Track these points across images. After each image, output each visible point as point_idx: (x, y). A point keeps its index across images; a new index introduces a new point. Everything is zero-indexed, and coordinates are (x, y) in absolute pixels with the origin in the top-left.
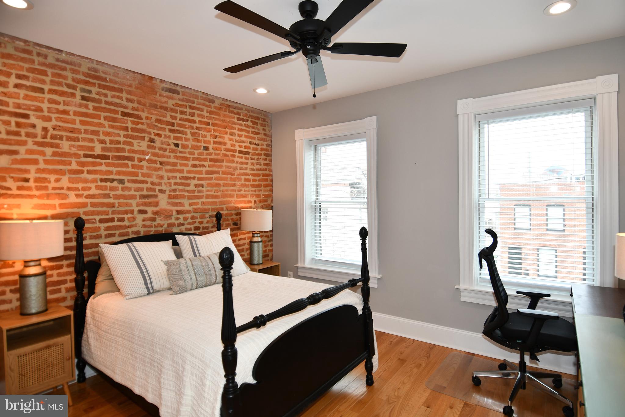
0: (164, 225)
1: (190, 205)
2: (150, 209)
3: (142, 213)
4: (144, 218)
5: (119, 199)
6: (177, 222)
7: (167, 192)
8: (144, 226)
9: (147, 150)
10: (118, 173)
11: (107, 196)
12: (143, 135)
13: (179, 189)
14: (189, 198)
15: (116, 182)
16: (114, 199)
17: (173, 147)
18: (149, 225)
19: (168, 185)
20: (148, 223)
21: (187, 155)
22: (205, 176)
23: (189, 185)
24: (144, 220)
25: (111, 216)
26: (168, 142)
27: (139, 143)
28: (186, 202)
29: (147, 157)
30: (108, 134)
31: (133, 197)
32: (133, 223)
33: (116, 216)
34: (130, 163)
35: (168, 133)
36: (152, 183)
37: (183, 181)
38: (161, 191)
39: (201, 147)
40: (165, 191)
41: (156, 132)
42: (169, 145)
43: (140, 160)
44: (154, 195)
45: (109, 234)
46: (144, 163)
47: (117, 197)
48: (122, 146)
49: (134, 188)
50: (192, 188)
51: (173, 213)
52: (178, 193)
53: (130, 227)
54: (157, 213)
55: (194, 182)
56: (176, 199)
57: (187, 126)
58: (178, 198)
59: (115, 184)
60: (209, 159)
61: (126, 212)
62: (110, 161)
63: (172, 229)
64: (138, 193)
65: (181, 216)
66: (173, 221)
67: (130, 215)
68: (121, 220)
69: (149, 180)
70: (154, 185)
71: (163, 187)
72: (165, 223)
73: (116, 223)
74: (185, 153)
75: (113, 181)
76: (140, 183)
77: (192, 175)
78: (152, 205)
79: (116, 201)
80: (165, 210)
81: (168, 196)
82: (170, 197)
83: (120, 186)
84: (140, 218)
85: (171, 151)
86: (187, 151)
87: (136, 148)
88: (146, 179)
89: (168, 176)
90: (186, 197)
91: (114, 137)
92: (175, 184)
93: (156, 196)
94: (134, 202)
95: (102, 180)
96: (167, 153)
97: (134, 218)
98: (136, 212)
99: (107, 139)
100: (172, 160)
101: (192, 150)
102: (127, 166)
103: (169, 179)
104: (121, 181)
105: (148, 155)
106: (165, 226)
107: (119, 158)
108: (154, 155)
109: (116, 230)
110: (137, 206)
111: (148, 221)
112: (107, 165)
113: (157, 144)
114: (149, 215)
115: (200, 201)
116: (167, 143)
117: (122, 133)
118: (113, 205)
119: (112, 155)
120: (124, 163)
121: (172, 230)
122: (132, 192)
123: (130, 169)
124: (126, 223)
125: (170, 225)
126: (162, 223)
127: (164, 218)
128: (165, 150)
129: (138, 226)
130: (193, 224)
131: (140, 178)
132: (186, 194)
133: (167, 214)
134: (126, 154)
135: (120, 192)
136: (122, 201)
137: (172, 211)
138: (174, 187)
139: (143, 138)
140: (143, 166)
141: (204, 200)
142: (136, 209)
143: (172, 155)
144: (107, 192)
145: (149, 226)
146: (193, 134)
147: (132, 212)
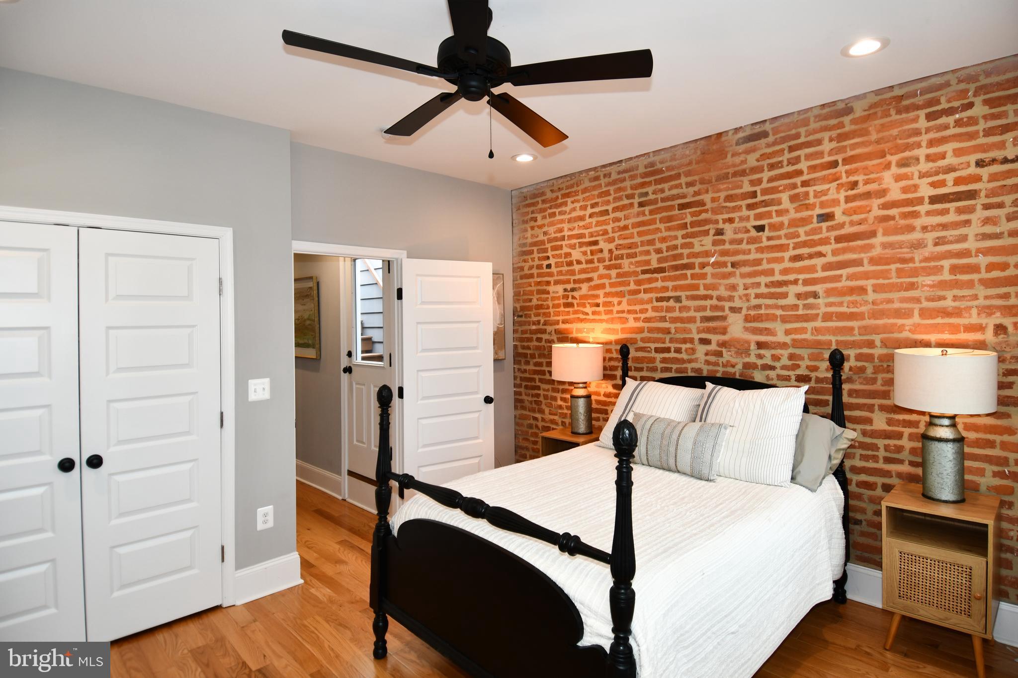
0: (736, 364)
1: (788, 332)
2: (714, 338)
3: (704, 344)
4: (707, 350)
5: (676, 323)
6: (760, 362)
7: (744, 312)
8: (708, 363)
9: (713, 249)
10: (675, 288)
11: (663, 319)
12: (706, 228)
13: (765, 305)
14: (784, 320)
15: (671, 300)
16: (670, 323)
17: (754, 233)
18: (714, 361)
19: (744, 299)
20: (712, 359)
21: (784, 241)
22: (820, 274)
23: (785, 295)
24: (706, 354)
25: (667, 345)
26: (746, 227)
27: (701, 241)
28: (779, 328)
29: (713, 260)
30: (663, 240)
31: (692, 320)
32: (693, 357)
33: (673, 346)
34: (689, 272)
35: (745, 212)
36: (719, 298)
37: (773, 290)
38: (733, 310)
39: (813, 218)
40: (741, 308)
41: (726, 216)
42: (748, 231)
43: (703, 266)
44: (722, 316)
45: (665, 367)
46: (708, 270)
47: (674, 320)
48: (680, 251)
49: (694, 307)
50: (791, 300)
51: (750, 346)
52: (762, 311)
53: (690, 361)
54: (723, 344)
55: (793, 290)
56: (759, 322)
57: (781, 188)
58: (762, 321)
59: (671, 303)
60: (833, 238)
61: (684, 341)
62: (667, 274)
63: (753, 373)
64: (698, 315)
65: (767, 353)
66: (752, 359)
67: (688, 345)
68: (678, 351)
69: (714, 293)
70: (721, 301)
71: (737, 303)
72: (739, 362)
73: (672, 355)
74: (779, 237)
75: (668, 299)
76: (702, 299)
77: (791, 277)
78: (717, 331)
79: (672, 326)
80: (738, 341)
81: (744, 318)
82: (747, 319)
83: (678, 305)
84: (701, 349)
85: (751, 241)
86: (782, 233)
87: (697, 248)
88: (710, 292)
89: (744, 284)
90: (779, 319)
91: (670, 241)
92: (757, 296)
93: (724, 318)
94: (693, 327)
95: (659, 300)
96: (744, 246)
97: (693, 351)
98: (696, 342)
99: (664, 246)
100: (752, 256)
101: (792, 230)
102: (685, 277)
103: (746, 289)
104: (678, 299)
105: (713, 257)
106: (739, 367)
107: (676, 268)
108: (724, 253)
109: (672, 363)
110: (698, 333)
111: (712, 355)
112: (664, 279)
113: (729, 235)
114: (713, 347)
115: (809, 325)
116: (744, 229)
117: (680, 233)
118: (667, 331)
119: (668, 266)
120: (682, 274)
121: (753, 375)
122: (692, 313)
123: (689, 281)
124: (684, 356)
125: (747, 366)
126: (733, 360)
127: (737, 353)
128: (740, 242)
129: (699, 361)
130: (793, 370)
131: (702, 292)
132: (779, 312)
133: (739, 347)
134: (685, 261)
135: (676, 314)
136: (679, 325)
137: (748, 342)
138: (754, 302)
139: (706, 233)
140: (706, 274)
141: (819, 324)
142: (696, 337)
143: (752, 247)
144: (663, 314)
145: (713, 363)
146: (793, 199)
147: (691, 341)
